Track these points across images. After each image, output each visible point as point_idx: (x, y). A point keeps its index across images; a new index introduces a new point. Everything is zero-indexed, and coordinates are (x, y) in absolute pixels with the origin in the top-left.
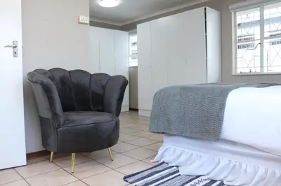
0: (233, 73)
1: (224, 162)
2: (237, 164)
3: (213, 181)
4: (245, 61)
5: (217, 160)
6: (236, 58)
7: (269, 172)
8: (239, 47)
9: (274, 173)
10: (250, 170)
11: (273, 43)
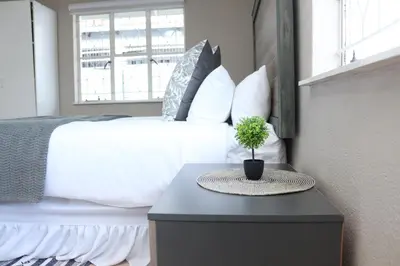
0: (76, 102)
1: (54, 229)
2: (72, 228)
3: (41, 261)
4: (92, 85)
5: (43, 228)
6: (79, 80)
7: (112, 230)
8: (84, 65)
9: (116, 231)
10: (89, 233)
11: (133, 63)
